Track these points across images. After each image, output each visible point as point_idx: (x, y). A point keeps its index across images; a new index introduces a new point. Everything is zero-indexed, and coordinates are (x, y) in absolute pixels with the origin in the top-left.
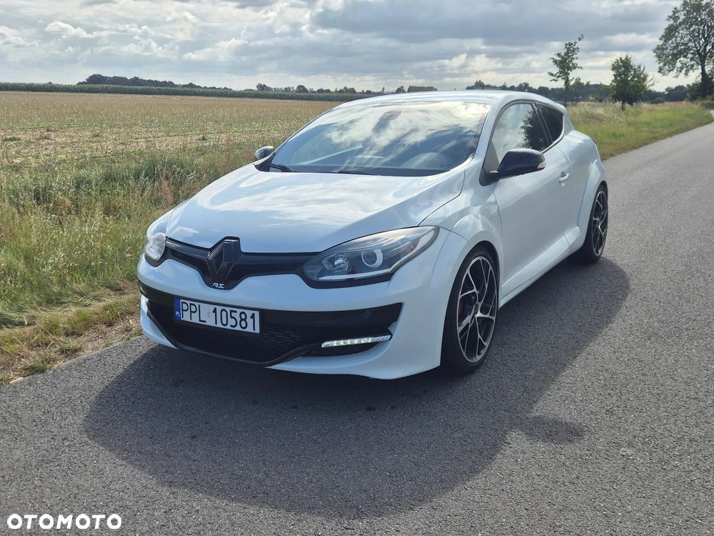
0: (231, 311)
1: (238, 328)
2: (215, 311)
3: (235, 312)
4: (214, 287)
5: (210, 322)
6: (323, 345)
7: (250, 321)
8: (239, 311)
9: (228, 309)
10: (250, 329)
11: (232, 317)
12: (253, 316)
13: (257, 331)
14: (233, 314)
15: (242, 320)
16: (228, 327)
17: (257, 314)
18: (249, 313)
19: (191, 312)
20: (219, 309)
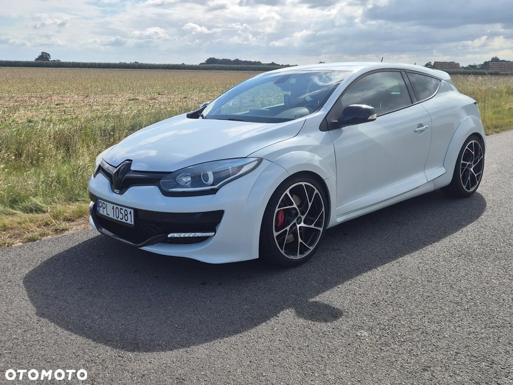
0: (121, 209)
1: (124, 220)
2: (113, 208)
3: (122, 209)
4: (115, 192)
5: (111, 216)
6: (169, 236)
7: (129, 215)
8: (124, 209)
9: (119, 207)
10: (129, 222)
11: (121, 213)
12: (130, 213)
13: (133, 223)
14: (122, 211)
15: (125, 215)
16: (119, 219)
17: (132, 211)
18: (129, 210)
19: (103, 208)
20: (115, 206)
